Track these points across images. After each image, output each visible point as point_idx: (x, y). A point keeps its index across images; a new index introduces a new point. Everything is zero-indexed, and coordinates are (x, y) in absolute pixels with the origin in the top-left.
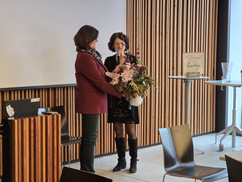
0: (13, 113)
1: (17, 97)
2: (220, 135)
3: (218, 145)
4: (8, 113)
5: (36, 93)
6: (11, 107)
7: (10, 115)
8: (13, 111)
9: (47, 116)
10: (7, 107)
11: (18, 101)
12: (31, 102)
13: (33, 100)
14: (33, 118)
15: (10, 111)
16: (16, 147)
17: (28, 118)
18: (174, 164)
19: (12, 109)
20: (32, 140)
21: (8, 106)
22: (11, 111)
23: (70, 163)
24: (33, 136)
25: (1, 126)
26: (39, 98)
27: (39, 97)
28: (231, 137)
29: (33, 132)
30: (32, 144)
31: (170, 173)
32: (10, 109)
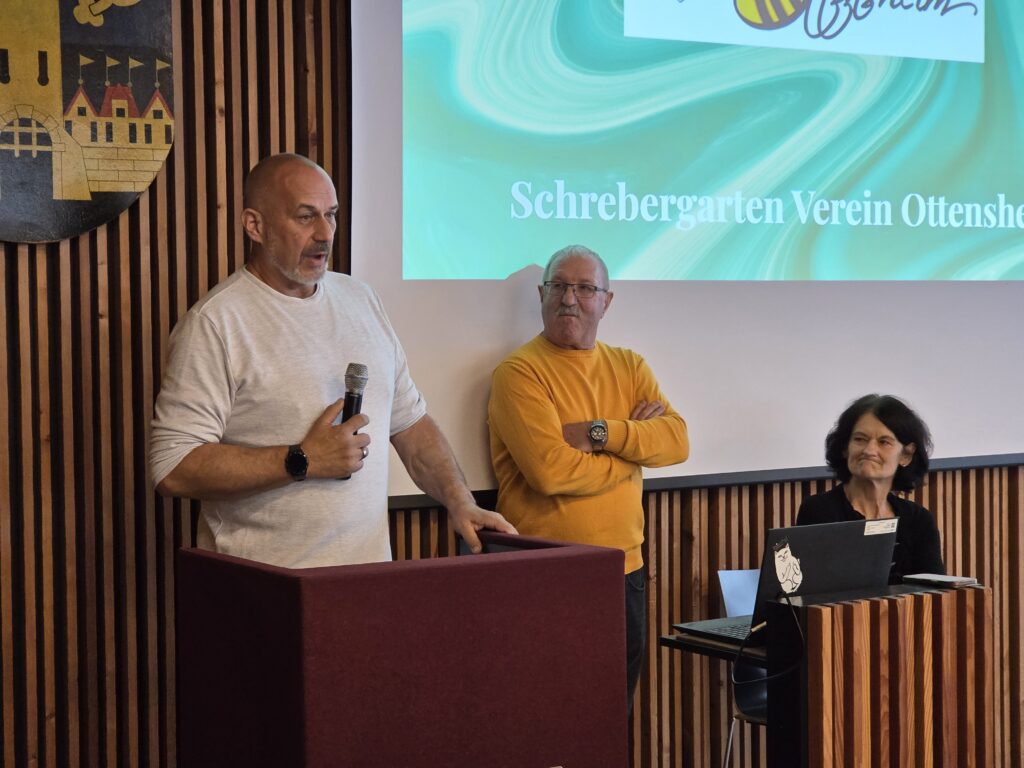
0: (799, 579)
4: (780, 578)
6: (793, 554)
8: (798, 572)
9: (940, 597)
10: (777, 555)
12: (865, 534)
13: (873, 528)
14: (886, 602)
16: (825, 719)
17: (868, 602)
19: (795, 562)
20: (884, 692)
21: (782, 552)
22: (792, 572)
24: (887, 677)
25: (754, 630)
29: (888, 660)
30: (885, 708)
32: (786, 564)
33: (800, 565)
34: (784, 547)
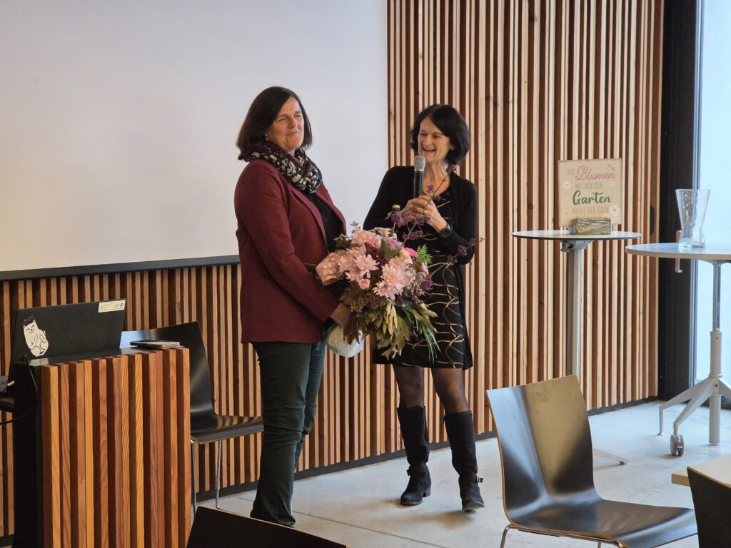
0: (45, 346)
1: (56, 297)
2: (674, 409)
3: (666, 438)
4: (30, 346)
5: (114, 284)
6: (39, 328)
7: (36, 352)
8: (45, 340)
9: (148, 356)
10: (25, 328)
11: (59, 308)
12: (99, 311)
13: (106, 307)
14: (104, 361)
15: (36, 338)
16: (53, 448)
17: (90, 362)
18: (533, 496)
19: (42, 333)
20: (104, 426)
21: (30, 326)
22: (39, 341)
23: (220, 496)
24: (106, 415)
25: (9, 385)
26: (124, 302)
27: (123, 296)
28: (706, 412)
29: (106, 403)
30: (104, 438)
31: (523, 523)
32: (34, 335)
33: (46, 336)
34: (31, 322)
